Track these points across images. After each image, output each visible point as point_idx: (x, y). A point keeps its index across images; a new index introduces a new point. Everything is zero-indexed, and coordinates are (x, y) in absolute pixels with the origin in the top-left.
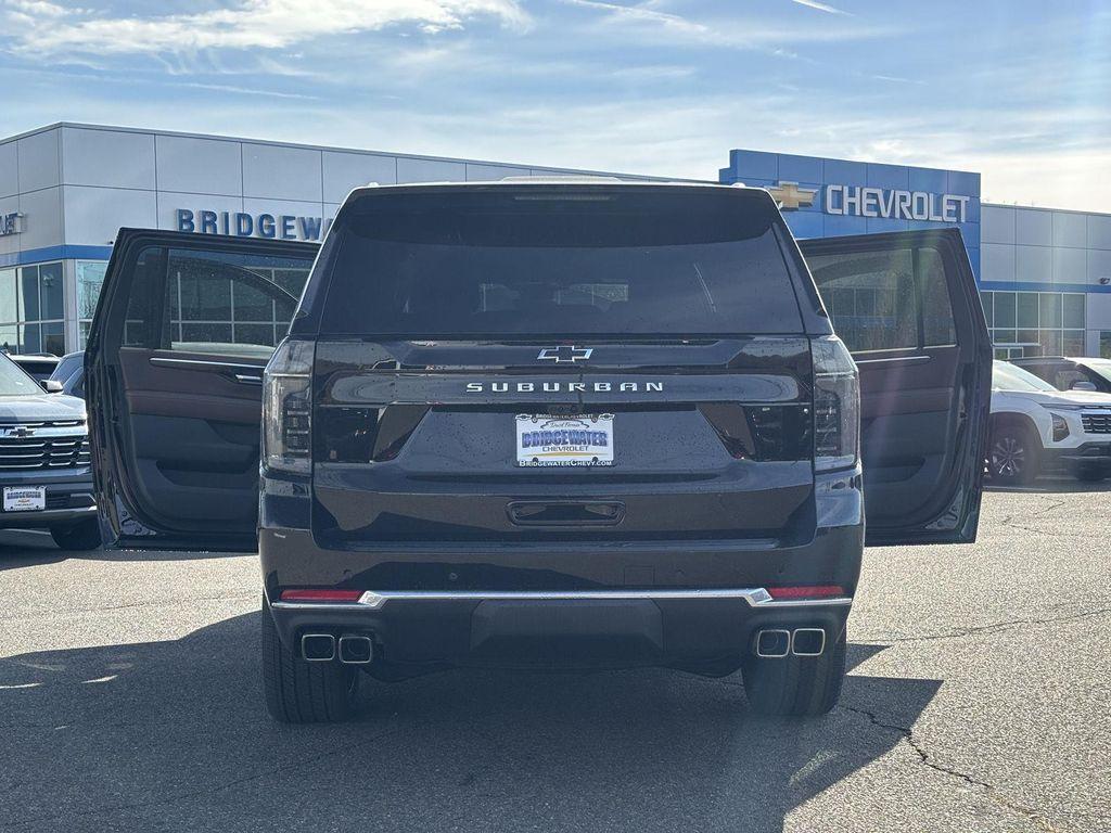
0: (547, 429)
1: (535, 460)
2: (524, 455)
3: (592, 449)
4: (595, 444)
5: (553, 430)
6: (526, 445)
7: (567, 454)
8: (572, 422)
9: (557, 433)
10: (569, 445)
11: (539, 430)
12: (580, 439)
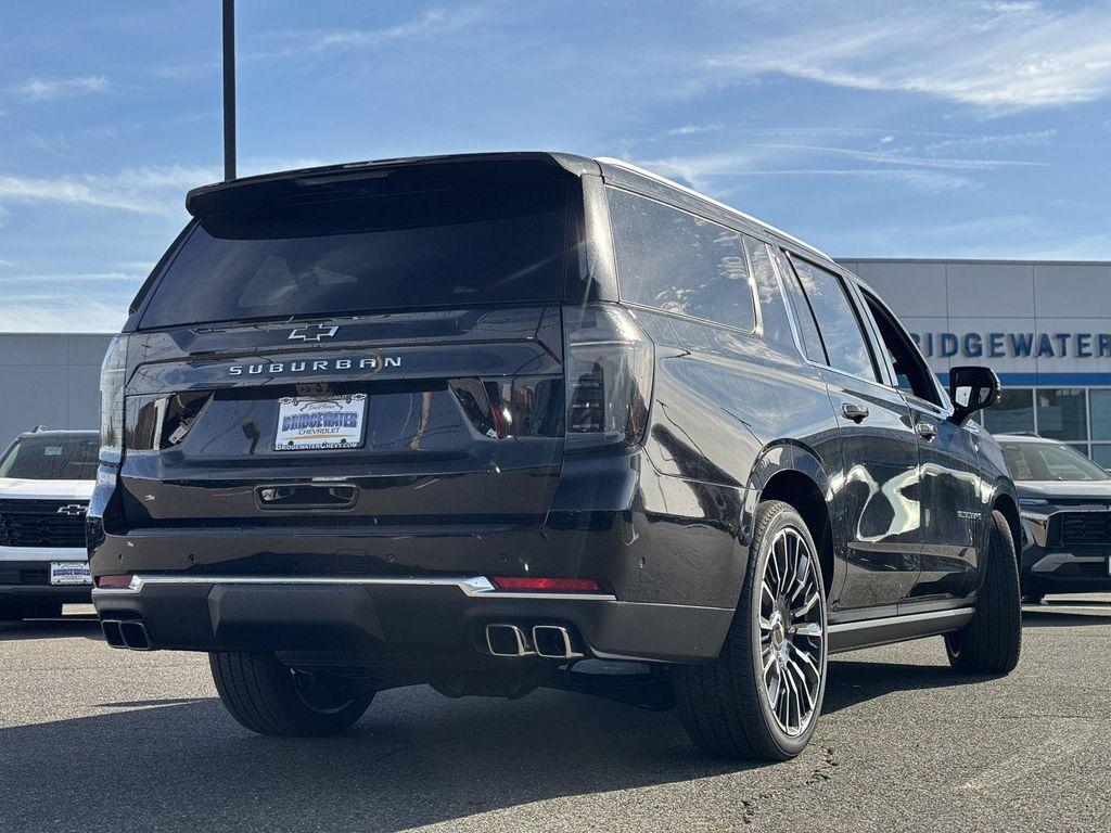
0: (305, 411)
1: (291, 443)
2: (283, 439)
3: (343, 430)
4: (346, 425)
5: (310, 413)
6: (285, 429)
7: (321, 437)
8: (328, 404)
9: (314, 415)
10: (323, 427)
11: (298, 413)
12: (332, 421)
